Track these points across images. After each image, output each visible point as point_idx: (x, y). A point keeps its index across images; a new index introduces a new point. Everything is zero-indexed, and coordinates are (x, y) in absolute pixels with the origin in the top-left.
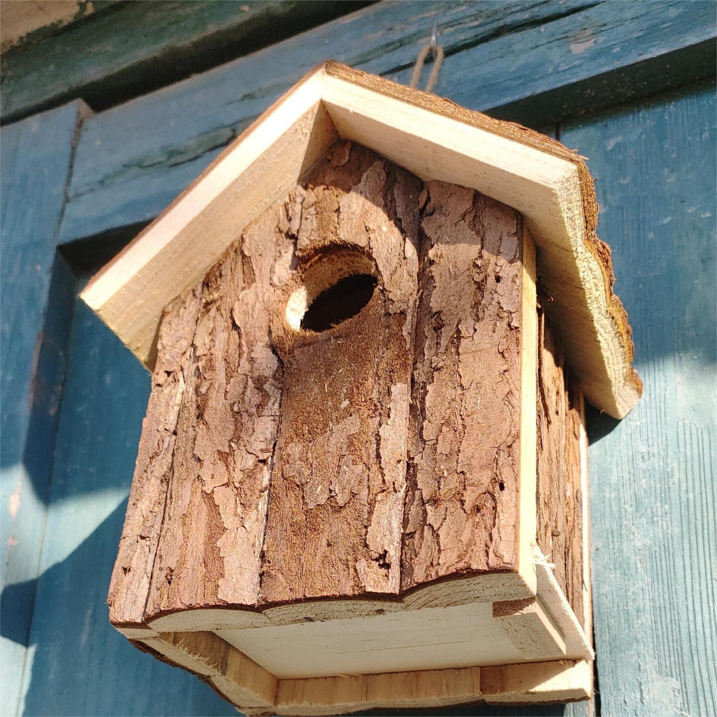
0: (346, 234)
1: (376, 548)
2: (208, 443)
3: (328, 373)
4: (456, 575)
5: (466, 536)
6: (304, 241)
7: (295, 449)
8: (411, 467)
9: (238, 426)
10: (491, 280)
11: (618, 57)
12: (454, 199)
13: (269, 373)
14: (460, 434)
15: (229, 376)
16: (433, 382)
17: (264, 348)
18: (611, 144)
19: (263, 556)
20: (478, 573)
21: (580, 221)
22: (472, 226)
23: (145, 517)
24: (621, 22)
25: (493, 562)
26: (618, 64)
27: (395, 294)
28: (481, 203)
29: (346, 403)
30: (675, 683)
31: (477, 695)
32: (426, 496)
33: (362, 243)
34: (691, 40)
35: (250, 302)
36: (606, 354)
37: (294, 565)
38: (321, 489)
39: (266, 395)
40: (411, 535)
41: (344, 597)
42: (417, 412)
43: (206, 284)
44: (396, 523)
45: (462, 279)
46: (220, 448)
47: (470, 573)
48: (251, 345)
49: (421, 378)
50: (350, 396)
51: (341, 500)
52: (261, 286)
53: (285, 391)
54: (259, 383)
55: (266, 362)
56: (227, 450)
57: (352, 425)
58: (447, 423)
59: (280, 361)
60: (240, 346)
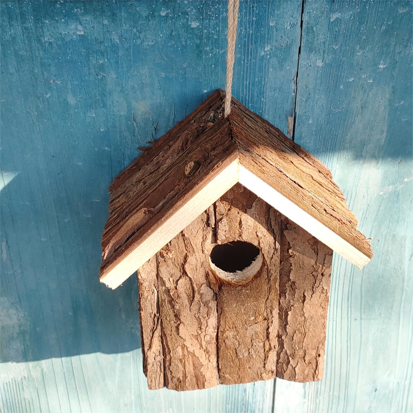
0: (246, 237)
1: (269, 369)
2: (186, 331)
9: (200, 324)
10: (320, 275)
13: (210, 298)
14: (304, 335)
15: (190, 301)
16: (291, 310)
17: (206, 287)
23: (155, 353)
29: (253, 318)
32: (289, 353)
35: (194, 264)
38: (245, 350)
39: (210, 308)
40: (282, 363)
45: (306, 272)
46: (193, 333)
50: (255, 315)
54: (206, 304)
55: (208, 293)
56: (196, 334)
57: (257, 327)
58: (298, 330)
59: (214, 293)
60: (192, 285)
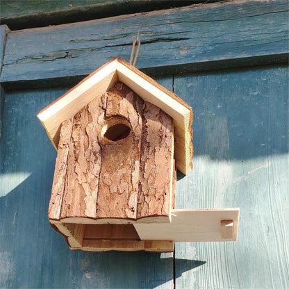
0: (122, 113)
1: (130, 206)
3: (117, 154)
4: (153, 216)
5: (156, 206)
6: (108, 112)
7: (107, 175)
8: (140, 185)
10: (164, 136)
11: (194, 59)
12: (154, 109)
13: (98, 151)
14: (155, 178)
15: (85, 150)
16: (147, 162)
17: (96, 143)
18: (189, 85)
19: (97, 204)
20: (159, 216)
21: (188, 124)
22: (159, 119)
23: (58, 188)
24: (196, 47)
25: (163, 214)
26: (194, 61)
27: (136, 134)
28: (161, 113)
30: (194, 248)
31: (143, 248)
32: (145, 194)
33: (127, 117)
34: (215, 59)
35: (91, 128)
36: (187, 158)
37: (107, 208)
38: (115, 188)
39: (97, 158)
40: (140, 204)
41: (121, 218)
42: (142, 170)
43: (75, 118)
44: (136, 200)
45: (156, 134)
46: (83, 171)
47: (157, 215)
48: (92, 141)
49: (143, 160)
50: (123, 162)
51: (121, 191)
52: (94, 123)
53: (103, 157)
54: (95, 154)
55: (97, 148)
56: (86, 172)
57: (124, 171)
58: (151, 174)
59: (101, 148)
60: (88, 141)
